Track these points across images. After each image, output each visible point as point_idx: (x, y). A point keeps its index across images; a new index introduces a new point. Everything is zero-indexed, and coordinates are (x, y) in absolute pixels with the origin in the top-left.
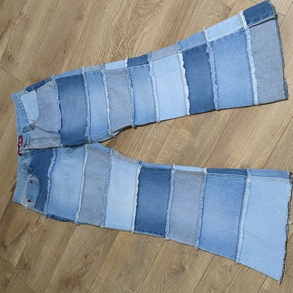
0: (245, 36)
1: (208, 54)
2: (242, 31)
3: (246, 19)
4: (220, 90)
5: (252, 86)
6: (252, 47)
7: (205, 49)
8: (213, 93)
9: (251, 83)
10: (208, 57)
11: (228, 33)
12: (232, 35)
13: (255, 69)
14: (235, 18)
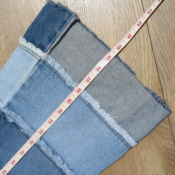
0: (51, 68)
1: (14, 124)
2: (42, 64)
3: (35, 45)
4: (69, 159)
5: (109, 127)
6: (72, 77)
7: (5, 118)
8: (61, 170)
9: (105, 123)
10: (18, 128)
11: (23, 79)
12: (31, 78)
13: (97, 102)
14: (17, 53)
